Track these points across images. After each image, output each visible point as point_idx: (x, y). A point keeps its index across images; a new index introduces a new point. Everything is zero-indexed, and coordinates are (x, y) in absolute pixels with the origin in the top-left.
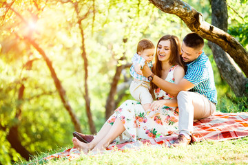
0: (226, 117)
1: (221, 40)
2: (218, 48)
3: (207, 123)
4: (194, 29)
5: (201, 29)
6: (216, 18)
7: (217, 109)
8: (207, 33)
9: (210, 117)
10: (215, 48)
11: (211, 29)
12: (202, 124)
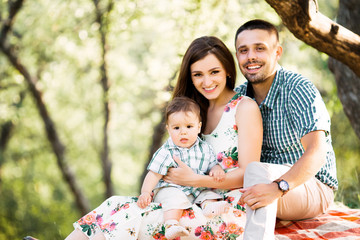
0: (353, 219)
1: (353, 54)
2: (349, 73)
3: (312, 231)
4: (298, 28)
5: (313, 30)
6: (347, 13)
7: (337, 199)
8: (324, 38)
9: (319, 218)
10: (343, 73)
11: (334, 30)
12: (300, 232)
